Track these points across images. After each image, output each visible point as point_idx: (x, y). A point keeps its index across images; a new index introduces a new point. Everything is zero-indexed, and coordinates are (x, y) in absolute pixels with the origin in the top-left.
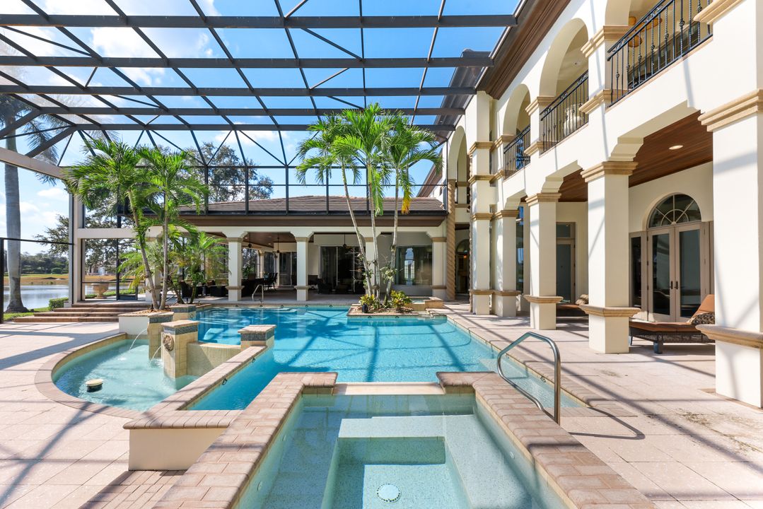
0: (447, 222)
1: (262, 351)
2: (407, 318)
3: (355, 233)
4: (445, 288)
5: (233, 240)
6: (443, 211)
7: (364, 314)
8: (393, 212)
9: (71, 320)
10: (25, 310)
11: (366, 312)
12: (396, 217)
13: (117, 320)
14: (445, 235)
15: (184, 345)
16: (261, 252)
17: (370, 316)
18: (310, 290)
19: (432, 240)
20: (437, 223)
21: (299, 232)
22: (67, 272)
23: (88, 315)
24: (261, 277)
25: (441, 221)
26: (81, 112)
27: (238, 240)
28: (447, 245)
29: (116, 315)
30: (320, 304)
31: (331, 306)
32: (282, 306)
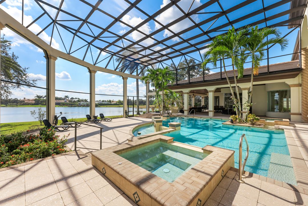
0: (302, 75)
1: (173, 130)
2: (256, 128)
3: (229, 87)
4: (301, 114)
5: (185, 93)
6: (299, 69)
7: (231, 124)
8: (251, 75)
9: (145, 117)
10: (140, 114)
11: (233, 123)
12: (252, 77)
13: (151, 118)
14: (300, 82)
15: (158, 126)
16: (203, 97)
17: (233, 125)
18: (215, 112)
19: (289, 86)
20: (294, 76)
21: (209, 88)
22: (146, 105)
23: (148, 116)
24: (193, 107)
25: (297, 74)
26: (146, 62)
27: (187, 93)
28: (302, 89)
29: (151, 116)
30: (216, 118)
31: (222, 119)
32: (201, 118)
